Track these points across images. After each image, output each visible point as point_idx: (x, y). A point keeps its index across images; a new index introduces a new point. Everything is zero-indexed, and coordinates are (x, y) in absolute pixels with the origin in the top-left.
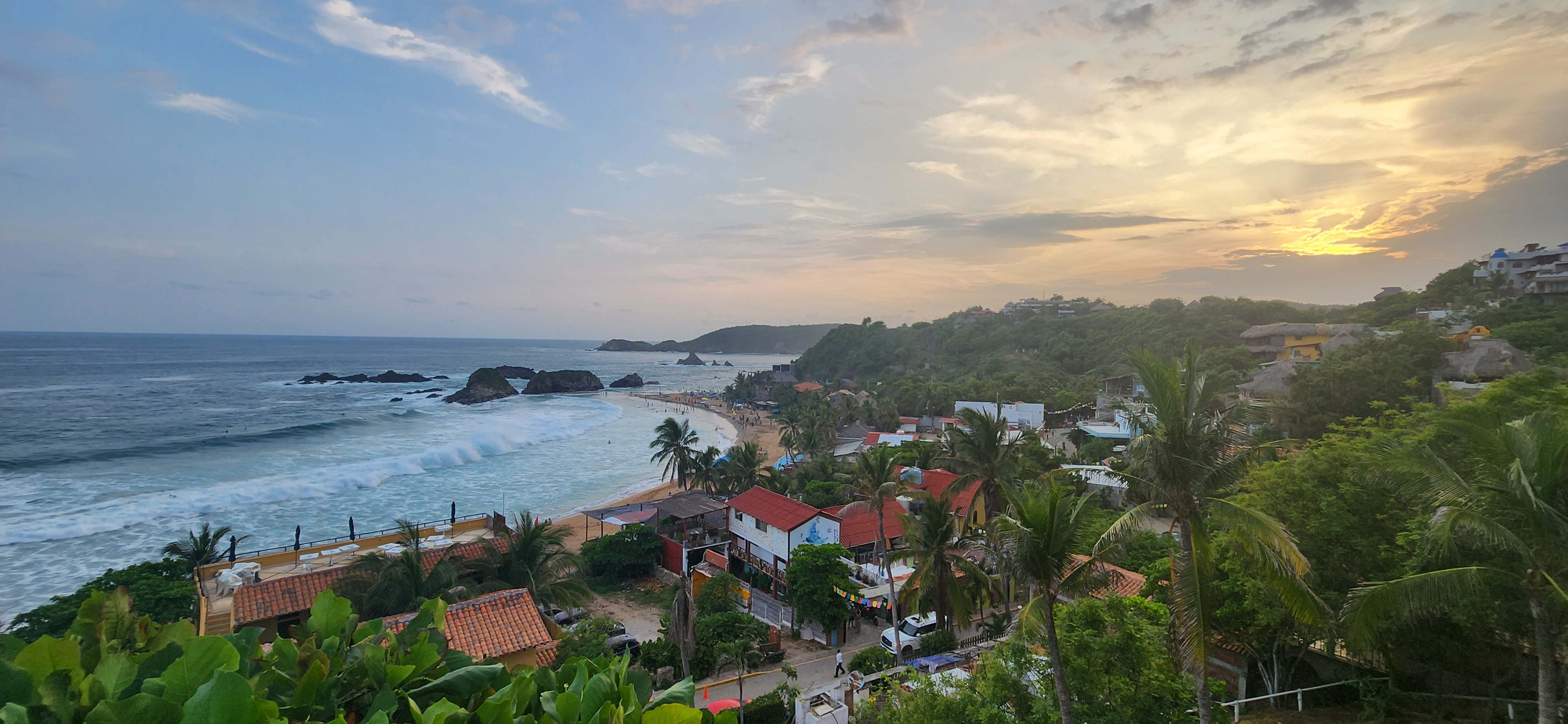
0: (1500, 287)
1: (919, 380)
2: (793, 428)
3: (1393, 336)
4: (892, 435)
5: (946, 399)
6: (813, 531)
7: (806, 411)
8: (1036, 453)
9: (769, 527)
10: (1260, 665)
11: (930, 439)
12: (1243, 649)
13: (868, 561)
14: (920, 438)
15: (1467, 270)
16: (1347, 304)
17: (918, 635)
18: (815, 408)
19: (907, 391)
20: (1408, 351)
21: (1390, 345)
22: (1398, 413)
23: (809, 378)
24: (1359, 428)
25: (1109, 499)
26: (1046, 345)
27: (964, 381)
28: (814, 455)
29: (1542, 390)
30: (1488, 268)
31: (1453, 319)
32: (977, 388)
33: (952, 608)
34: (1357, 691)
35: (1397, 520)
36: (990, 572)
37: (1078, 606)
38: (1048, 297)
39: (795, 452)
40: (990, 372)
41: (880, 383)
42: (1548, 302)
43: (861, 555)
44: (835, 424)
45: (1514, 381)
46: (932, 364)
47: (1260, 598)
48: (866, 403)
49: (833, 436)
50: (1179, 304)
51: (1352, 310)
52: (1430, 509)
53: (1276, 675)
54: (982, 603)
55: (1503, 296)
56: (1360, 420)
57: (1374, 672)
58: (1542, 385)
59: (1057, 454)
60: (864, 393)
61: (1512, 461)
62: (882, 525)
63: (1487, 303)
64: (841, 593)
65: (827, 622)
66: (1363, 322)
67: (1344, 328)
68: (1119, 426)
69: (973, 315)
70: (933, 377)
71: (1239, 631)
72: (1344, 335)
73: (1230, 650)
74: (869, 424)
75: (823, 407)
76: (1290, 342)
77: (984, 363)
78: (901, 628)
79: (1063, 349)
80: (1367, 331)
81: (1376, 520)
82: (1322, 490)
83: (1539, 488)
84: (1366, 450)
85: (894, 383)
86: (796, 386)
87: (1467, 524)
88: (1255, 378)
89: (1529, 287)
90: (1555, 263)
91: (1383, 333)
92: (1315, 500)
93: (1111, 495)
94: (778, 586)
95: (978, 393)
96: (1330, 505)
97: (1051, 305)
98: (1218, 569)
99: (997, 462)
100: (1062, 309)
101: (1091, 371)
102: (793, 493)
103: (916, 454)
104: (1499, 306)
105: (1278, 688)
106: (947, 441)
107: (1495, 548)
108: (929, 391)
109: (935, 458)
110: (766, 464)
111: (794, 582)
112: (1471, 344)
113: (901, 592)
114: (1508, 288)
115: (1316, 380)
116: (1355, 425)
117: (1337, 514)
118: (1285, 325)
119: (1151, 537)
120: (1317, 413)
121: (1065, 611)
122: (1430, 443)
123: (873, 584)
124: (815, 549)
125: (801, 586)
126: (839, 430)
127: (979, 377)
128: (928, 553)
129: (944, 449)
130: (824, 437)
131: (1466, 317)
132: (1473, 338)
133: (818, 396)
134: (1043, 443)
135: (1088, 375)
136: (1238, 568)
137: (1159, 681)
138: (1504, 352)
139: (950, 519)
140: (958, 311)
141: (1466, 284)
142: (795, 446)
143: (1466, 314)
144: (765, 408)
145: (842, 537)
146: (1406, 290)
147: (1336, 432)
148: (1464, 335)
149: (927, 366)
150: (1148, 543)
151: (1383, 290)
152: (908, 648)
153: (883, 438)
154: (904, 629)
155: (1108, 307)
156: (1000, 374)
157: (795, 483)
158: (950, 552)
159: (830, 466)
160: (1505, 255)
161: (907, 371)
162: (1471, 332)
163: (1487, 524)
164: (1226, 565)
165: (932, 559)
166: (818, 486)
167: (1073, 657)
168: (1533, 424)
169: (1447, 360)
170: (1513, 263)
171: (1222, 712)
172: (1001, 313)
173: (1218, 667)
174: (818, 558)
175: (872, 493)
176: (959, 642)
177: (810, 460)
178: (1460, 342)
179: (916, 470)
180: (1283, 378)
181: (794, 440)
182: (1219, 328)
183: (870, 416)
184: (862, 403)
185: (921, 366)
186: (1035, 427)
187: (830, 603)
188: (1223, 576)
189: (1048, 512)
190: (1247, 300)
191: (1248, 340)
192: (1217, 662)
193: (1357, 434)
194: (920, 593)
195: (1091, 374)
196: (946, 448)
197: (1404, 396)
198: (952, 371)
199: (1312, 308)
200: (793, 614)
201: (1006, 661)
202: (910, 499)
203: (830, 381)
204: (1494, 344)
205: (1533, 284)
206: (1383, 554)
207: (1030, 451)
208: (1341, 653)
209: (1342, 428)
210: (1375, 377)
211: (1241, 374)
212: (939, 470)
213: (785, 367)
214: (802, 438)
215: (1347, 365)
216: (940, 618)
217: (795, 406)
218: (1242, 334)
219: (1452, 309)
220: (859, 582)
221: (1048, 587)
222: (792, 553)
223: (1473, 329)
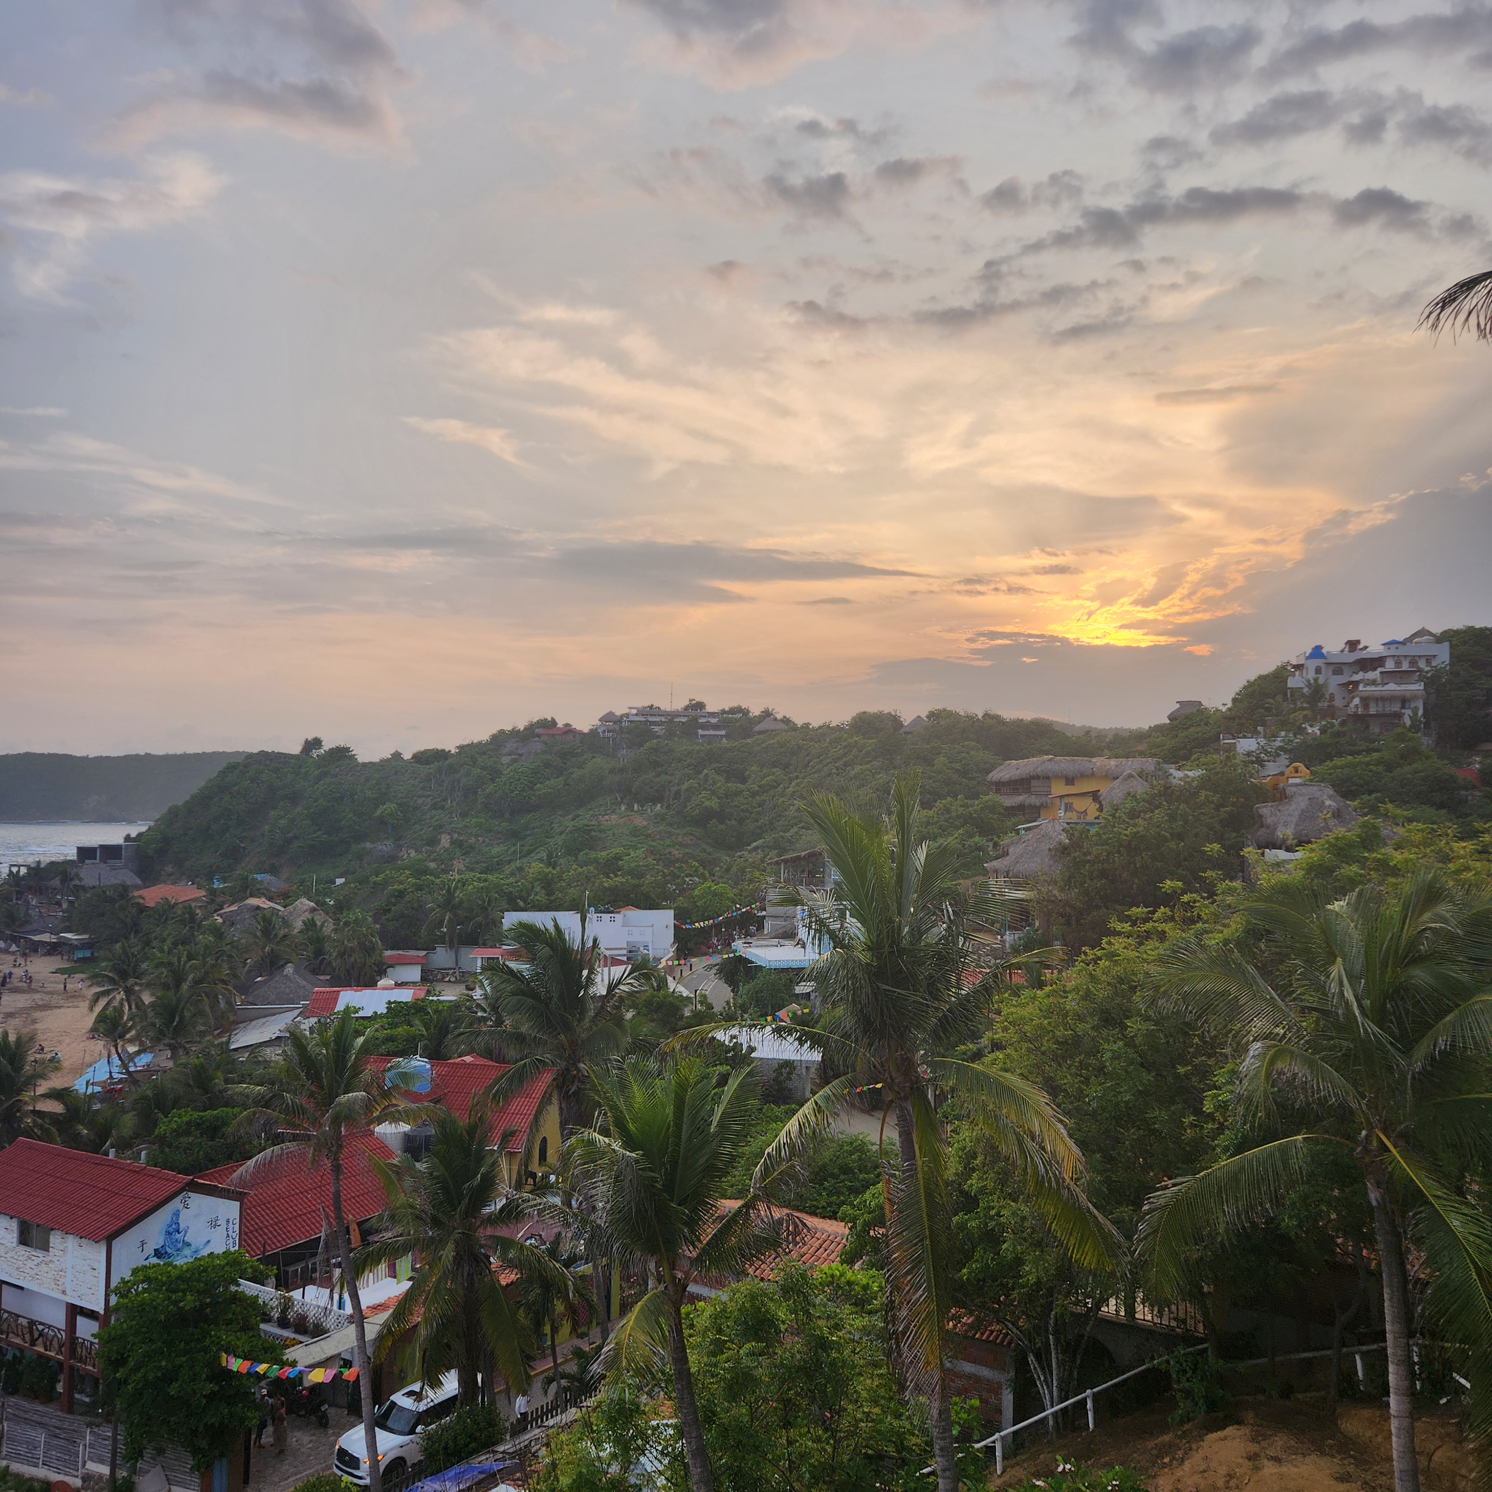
0: (1320, 705)
1: (426, 871)
2: (129, 991)
3: (1193, 779)
4: (367, 992)
5: (484, 909)
6: (173, 1230)
7: (162, 951)
8: (659, 1007)
9: (55, 1239)
10: (1031, 1358)
11: (449, 995)
12: (1007, 1334)
13: (306, 1280)
14: (428, 993)
15: (1280, 675)
16: (1134, 726)
17: (419, 1429)
18: (183, 943)
19: (401, 894)
20: (1212, 802)
21: (1188, 793)
22: (1198, 898)
23: (171, 875)
24: (1149, 925)
25: (790, 1085)
26: (677, 794)
27: (520, 869)
28: (181, 1052)
29: (1366, 855)
30: (1304, 675)
31: (1266, 752)
32: (548, 884)
33: (492, 1353)
34: (1167, 1375)
35: (1204, 1073)
36: (568, 1263)
37: (731, 1300)
38: (679, 704)
39: (132, 1049)
40: (572, 851)
41: (342, 880)
42: (1375, 729)
43: (291, 1269)
44: (235, 976)
45: (1333, 841)
46: (456, 836)
47: (1025, 1235)
48: (310, 925)
49: (230, 1003)
50: (895, 720)
51: (1140, 736)
52: (1241, 1050)
53: (1054, 1373)
54: (555, 1330)
55: (1323, 718)
56: (1149, 912)
57: (1189, 1339)
58: (1365, 848)
59: (699, 1007)
60: (304, 903)
61: (1333, 962)
62: (337, 1195)
63: (1305, 728)
64: (236, 1365)
65: (204, 1444)
66: (1153, 755)
67: (1132, 765)
68: (804, 946)
69: (539, 736)
70: (458, 865)
71: (999, 1302)
72: (1130, 776)
73: (987, 1341)
74: (315, 971)
75: (204, 939)
76: (1059, 789)
77: (561, 833)
78: (382, 1422)
79: (707, 803)
80: (1160, 770)
81: (1177, 1076)
82: (1105, 1032)
83: (1367, 1003)
84: (1161, 960)
85: (374, 879)
86: (136, 893)
87: (1288, 1067)
88: (1011, 850)
89: (1352, 705)
90: (1380, 670)
91: (1179, 774)
92: (1095, 1051)
93: (793, 1076)
94: (77, 1380)
95: (550, 893)
96: (1116, 1057)
97: (684, 720)
98: (962, 1192)
99: (583, 1029)
100: (704, 727)
101: (754, 844)
102: (123, 1146)
103: (418, 1027)
104: (1318, 732)
105: (1060, 1397)
106: (486, 997)
107: (1322, 1102)
108: (450, 893)
109: (457, 1032)
110: (56, 1082)
111: (118, 1362)
112: (1289, 791)
113: (380, 1338)
114: (1328, 706)
115: (1095, 850)
116: (1146, 920)
117: (1126, 1071)
118: (1050, 760)
119: (859, 1148)
120: (1098, 908)
121: (707, 1314)
122: (1239, 944)
123: (318, 1331)
124: (175, 1273)
125: (137, 1369)
126: (243, 989)
127: (551, 862)
128: (440, 1241)
129: (480, 1014)
130: (208, 1009)
131: (1281, 748)
132: (1291, 781)
133: (193, 916)
134: (672, 985)
135: (750, 852)
136: (991, 1185)
137: (873, 1421)
138: (1328, 803)
139: (489, 1161)
140: (508, 727)
141: (1279, 698)
142: (133, 1033)
143: (1281, 744)
144: (53, 949)
145: (246, 1234)
146: (1208, 706)
147: (1119, 934)
148: (1281, 778)
149: (445, 841)
150: (854, 1161)
151: (1178, 706)
152: (398, 1463)
153: (348, 998)
154: (389, 1423)
155: (784, 726)
156: (593, 855)
157: (128, 1122)
158: (489, 1231)
159: (219, 1074)
160: (1322, 656)
161: (403, 853)
162: (1288, 771)
163: (1311, 1064)
164: (974, 1183)
165: (448, 1253)
166: (188, 1123)
167: (721, 1405)
168: (1356, 907)
169: (1261, 816)
170: (1332, 667)
171: (976, 1459)
172: (593, 732)
173: (969, 1376)
174: (184, 1291)
175: (316, 1123)
176: (507, 1424)
177: (170, 1064)
178: (1275, 787)
179: (418, 1063)
180: (1050, 850)
181: (129, 1020)
182: (957, 766)
183: (319, 952)
184: (298, 925)
185: (433, 842)
186: (658, 956)
187: (211, 1397)
188: (969, 1202)
189: (671, 1115)
190: (997, 718)
191: (1000, 786)
192: (968, 1367)
193: (1148, 935)
194: (423, 1332)
195: (756, 848)
196: (484, 1011)
197: (1205, 872)
198: (495, 850)
199: (1088, 732)
200: (115, 1441)
201: (598, 1444)
202: (405, 1127)
203: (224, 880)
204: (1314, 790)
205: (1357, 701)
206: (1189, 1131)
207: (648, 1003)
208: (1144, 1313)
209: (1127, 927)
210: (1172, 845)
211: (991, 844)
212: (468, 1059)
213: (110, 852)
214: (151, 1014)
215: (1135, 825)
216: (466, 1382)
217: (133, 940)
218: (990, 775)
219: (1265, 737)
220: (286, 1333)
221: (673, 1267)
222: (117, 1291)
223: (1291, 768)
